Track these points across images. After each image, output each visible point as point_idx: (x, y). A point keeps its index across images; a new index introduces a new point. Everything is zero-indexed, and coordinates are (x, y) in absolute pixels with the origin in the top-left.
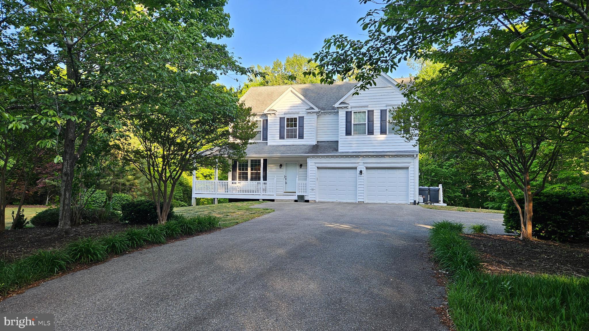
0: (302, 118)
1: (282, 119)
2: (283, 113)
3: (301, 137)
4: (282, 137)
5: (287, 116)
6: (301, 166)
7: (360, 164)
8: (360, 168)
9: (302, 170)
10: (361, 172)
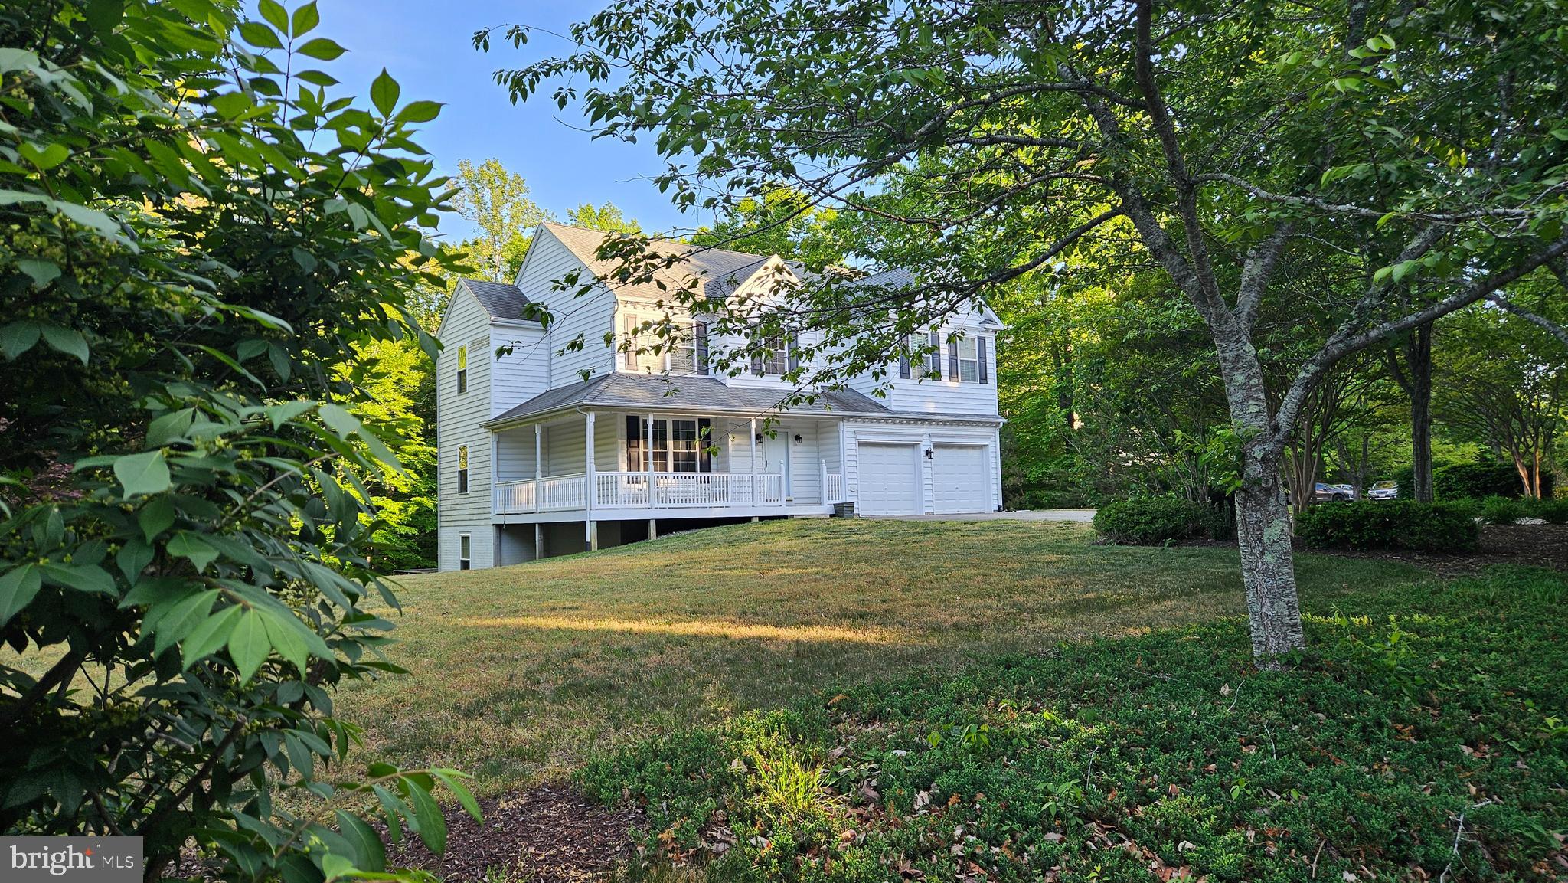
6: (798, 438)
7: (926, 437)
8: (926, 445)
9: (799, 448)
10: (927, 453)
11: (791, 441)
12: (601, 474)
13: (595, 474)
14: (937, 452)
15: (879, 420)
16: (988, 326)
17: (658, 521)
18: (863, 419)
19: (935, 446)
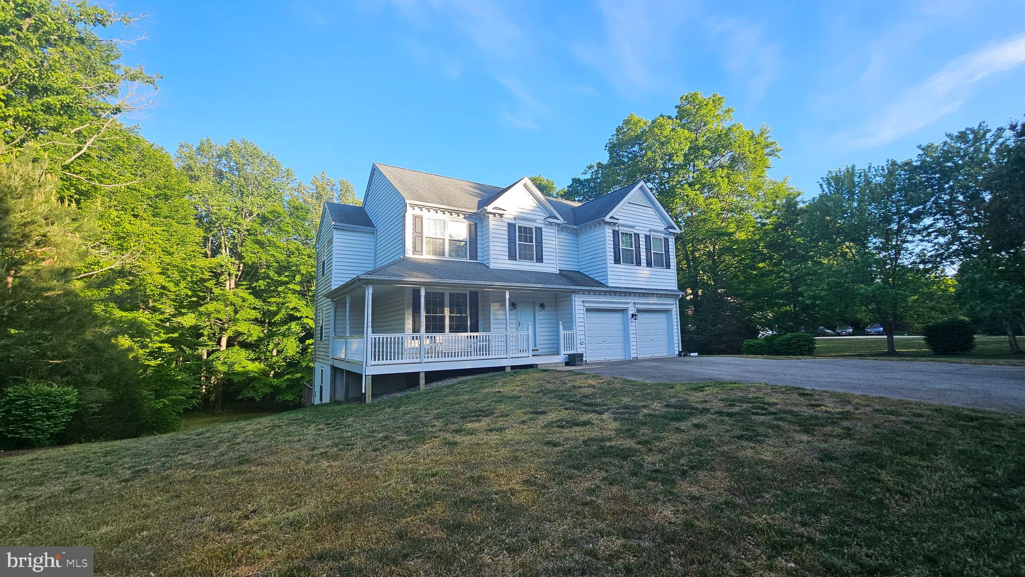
0: (539, 230)
1: (511, 226)
2: (512, 217)
3: (540, 259)
4: (512, 256)
5: (519, 223)
6: (542, 306)
7: (632, 305)
8: (632, 310)
9: (543, 312)
10: (633, 315)
11: (537, 308)
12: (377, 336)
13: (371, 335)
14: (639, 316)
15: (600, 292)
16: (671, 230)
17: (426, 373)
18: (589, 292)
19: (639, 311)
